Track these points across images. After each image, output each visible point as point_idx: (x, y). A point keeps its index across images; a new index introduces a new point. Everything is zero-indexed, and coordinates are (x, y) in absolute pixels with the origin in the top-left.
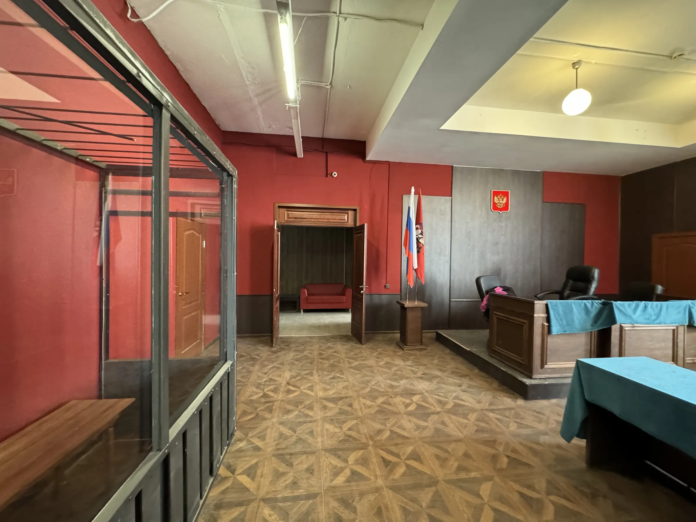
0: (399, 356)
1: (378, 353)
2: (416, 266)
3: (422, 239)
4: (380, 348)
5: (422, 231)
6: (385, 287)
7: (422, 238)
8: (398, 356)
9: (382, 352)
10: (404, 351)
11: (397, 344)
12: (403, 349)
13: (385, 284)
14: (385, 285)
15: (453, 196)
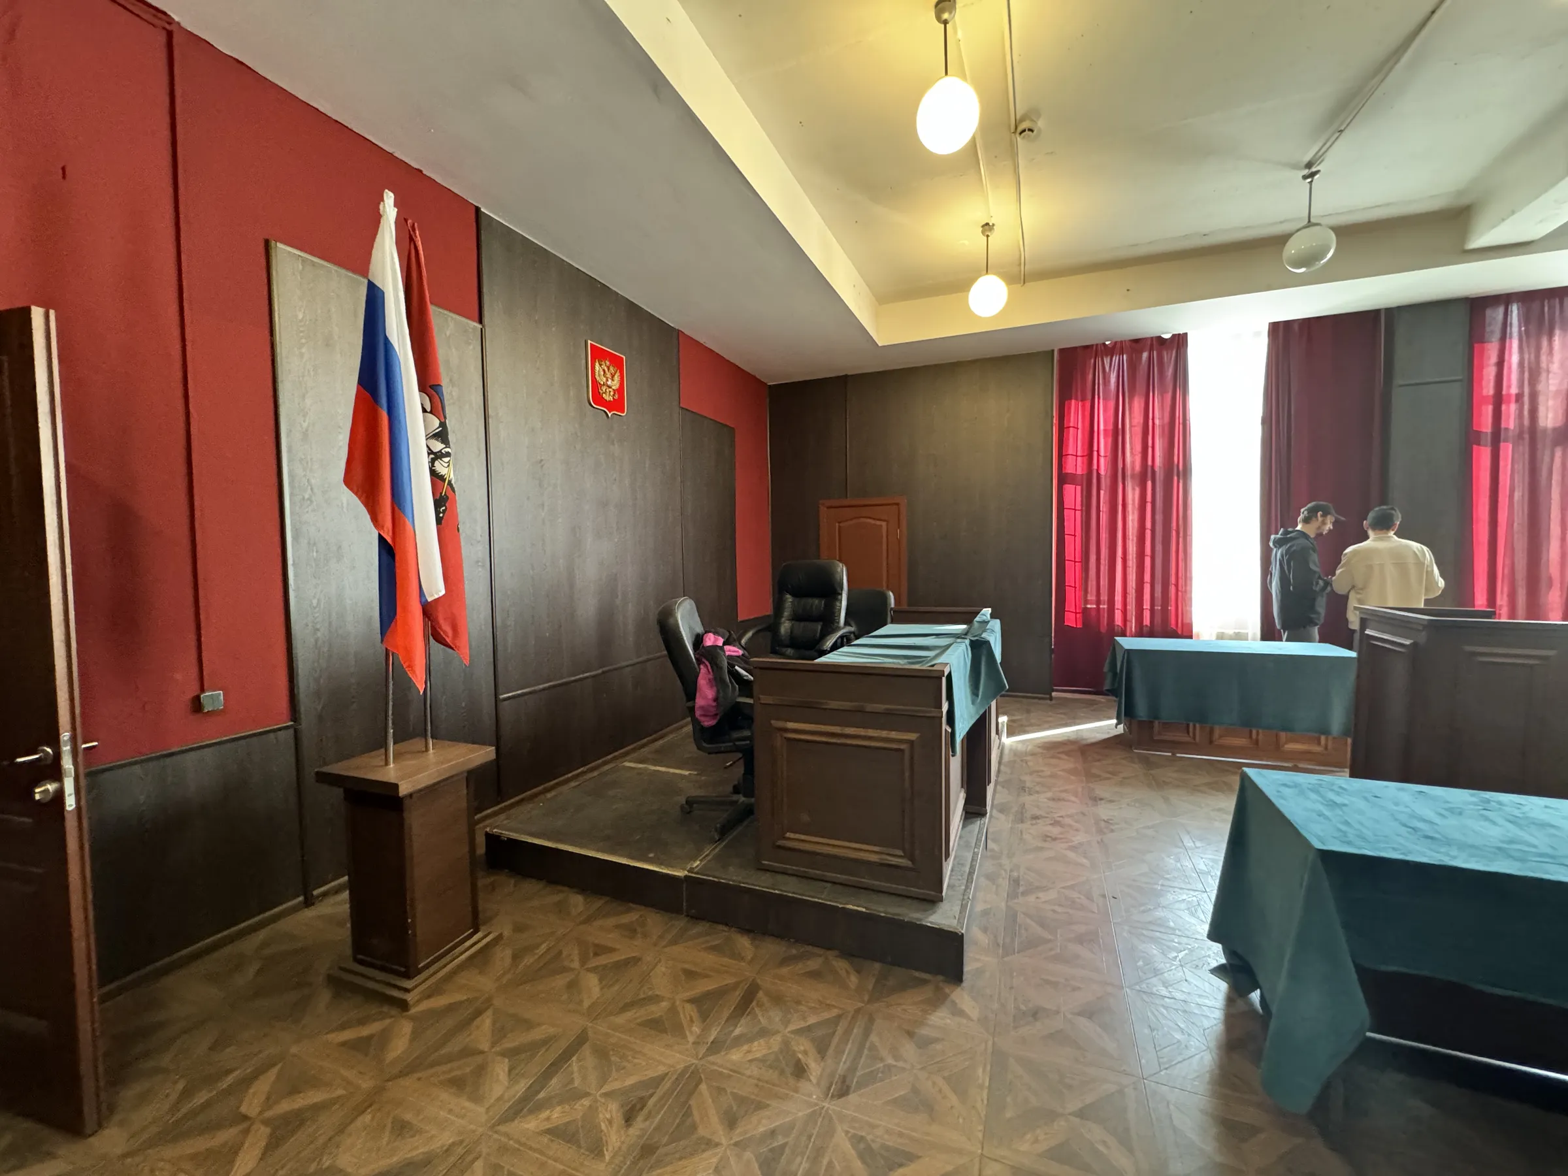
0: (409, 1069)
1: (261, 1133)
2: (435, 587)
3: (446, 459)
4: (247, 1082)
5: (443, 425)
6: (196, 705)
7: (448, 455)
8: (402, 1074)
9: (286, 1106)
10: (413, 1011)
11: (340, 986)
12: (403, 1006)
13: (193, 690)
14: (197, 698)
15: (486, 319)
